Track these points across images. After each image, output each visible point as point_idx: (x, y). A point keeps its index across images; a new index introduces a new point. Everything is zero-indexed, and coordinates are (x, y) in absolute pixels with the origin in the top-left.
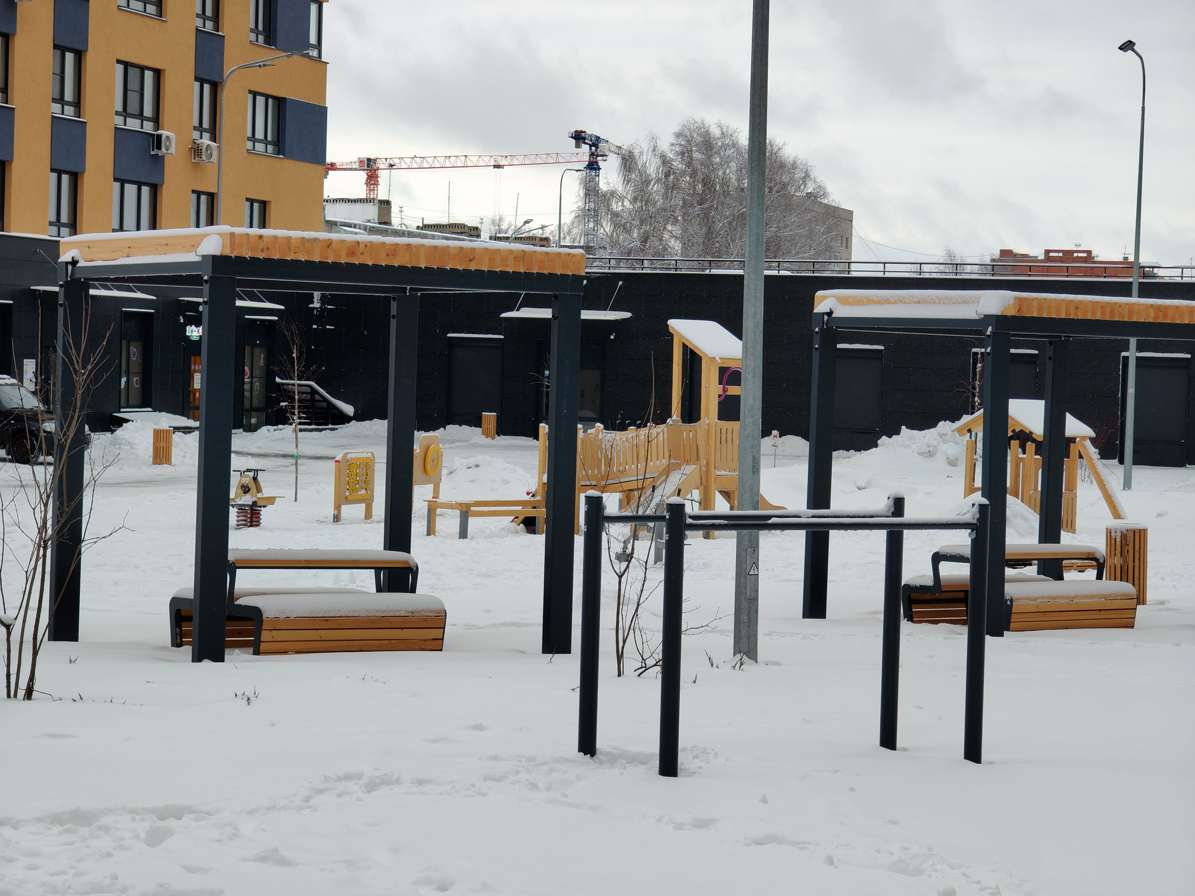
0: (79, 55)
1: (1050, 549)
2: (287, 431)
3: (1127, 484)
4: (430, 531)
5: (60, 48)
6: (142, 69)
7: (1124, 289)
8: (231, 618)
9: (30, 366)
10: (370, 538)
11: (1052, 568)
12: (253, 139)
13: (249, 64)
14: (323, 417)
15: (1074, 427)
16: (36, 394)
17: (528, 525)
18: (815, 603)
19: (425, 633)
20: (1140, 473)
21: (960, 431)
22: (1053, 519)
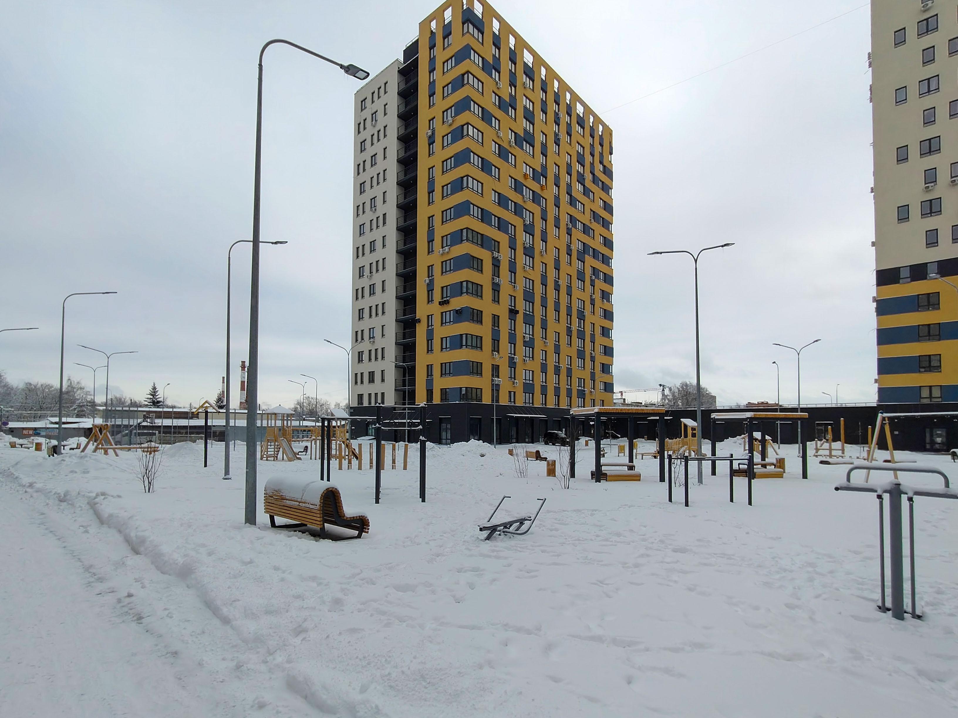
0: (571, 377)
1: (763, 462)
2: (609, 440)
3: (779, 448)
4: (636, 458)
5: (568, 376)
6: (581, 379)
7: (775, 410)
8: (602, 475)
9: (564, 430)
10: (626, 460)
11: (764, 466)
12: (601, 389)
13: (600, 377)
14: (615, 437)
15: (767, 437)
16: (565, 434)
17: (655, 457)
18: (714, 473)
19: (637, 478)
20: (781, 445)
21: (742, 438)
22: (764, 456)
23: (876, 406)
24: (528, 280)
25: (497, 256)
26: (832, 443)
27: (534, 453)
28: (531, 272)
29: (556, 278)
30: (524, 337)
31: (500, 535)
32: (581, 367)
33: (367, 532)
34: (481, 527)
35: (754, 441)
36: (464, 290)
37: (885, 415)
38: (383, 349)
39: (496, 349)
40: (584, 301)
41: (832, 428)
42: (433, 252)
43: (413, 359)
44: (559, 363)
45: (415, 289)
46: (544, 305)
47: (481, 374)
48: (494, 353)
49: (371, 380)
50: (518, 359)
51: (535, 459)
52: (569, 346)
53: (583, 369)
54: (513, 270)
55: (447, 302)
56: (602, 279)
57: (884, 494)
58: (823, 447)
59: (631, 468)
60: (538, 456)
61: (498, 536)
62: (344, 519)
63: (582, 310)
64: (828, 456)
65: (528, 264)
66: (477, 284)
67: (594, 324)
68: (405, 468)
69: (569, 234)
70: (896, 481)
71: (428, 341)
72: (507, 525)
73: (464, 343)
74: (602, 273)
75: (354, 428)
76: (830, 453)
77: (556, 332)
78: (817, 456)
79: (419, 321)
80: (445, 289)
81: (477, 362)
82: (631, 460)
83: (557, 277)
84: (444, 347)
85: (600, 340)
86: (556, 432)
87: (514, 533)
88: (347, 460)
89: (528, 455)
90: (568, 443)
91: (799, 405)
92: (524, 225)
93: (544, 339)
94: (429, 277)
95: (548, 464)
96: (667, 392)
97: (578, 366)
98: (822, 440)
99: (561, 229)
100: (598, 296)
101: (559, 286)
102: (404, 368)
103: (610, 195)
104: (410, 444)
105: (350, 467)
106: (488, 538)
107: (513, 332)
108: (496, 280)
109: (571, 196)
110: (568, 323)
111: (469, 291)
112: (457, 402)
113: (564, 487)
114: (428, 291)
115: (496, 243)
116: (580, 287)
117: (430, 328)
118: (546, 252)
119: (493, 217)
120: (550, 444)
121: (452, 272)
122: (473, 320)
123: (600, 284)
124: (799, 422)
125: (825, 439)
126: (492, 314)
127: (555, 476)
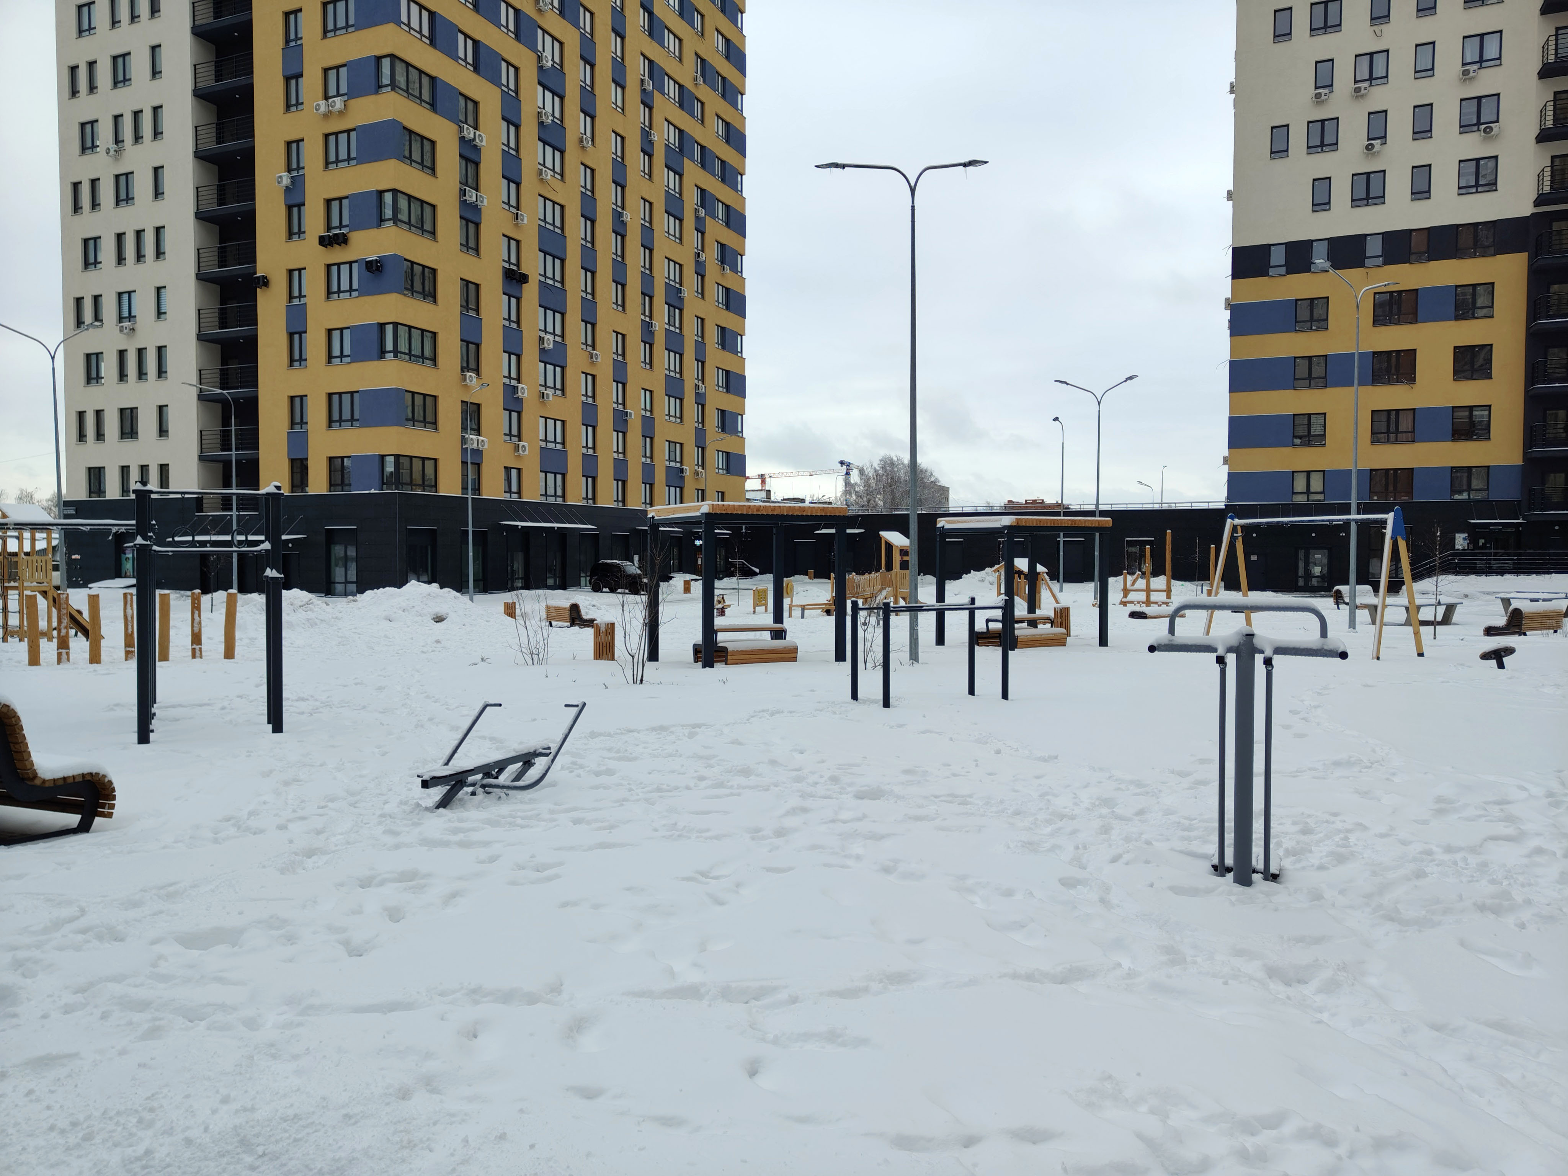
0: (652, 439)
1: (1032, 616)
2: (735, 579)
3: (1061, 590)
4: (790, 616)
5: (645, 437)
6: (676, 443)
7: (1058, 514)
8: (716, 651)
9: (636, 558)
10: (768, 619)
11: (1033, 623)
12: (718, 468)
13: (716, 440)
14: (747, 574)
15: (1040, 568)
16: (639, 568)
17: (828, 612)
18: (940, 639)
19: (790, 655)
20: (1066, 586)
21: (994, 571)
22: (1033, 605)
23: (1224, 507)
24: (549, 204)
25: (472, 136)
26: (1152, 579)
27: (564, 609)
28: (557, 184)
29: (616, 204)
30: (541, 339)
31: (473, 794)
32: (675, 416)
33: (110, 815)
34: (425, 778)
35: (1016, 576)
36: (388, 213)
37: (1237, 521)
38: (160, 350)
39: (472, 365)
40: (681, 266)
41: (1152, 550)
42: (300, 107)
43: (251, 378)
44: (624, 404)
45: (252, 197)
46: (590, 270)
47: (435, 424)
48: (468, 374)
49: (127, 429)
50: (525, 391)
51: (569, 624)
52: (648, 366)
53: (678, 420)
54: (512, 178)
55: (341, 240)
56: (720, 217)
57: (1228, 654)
58: (1136, 586)
59: (779, 634)
60: (575, 617)
61: (469, 797)
62: (35, 786)
63: (677, 286)
64: (1143, 603)
65: (549, 164)
66: (422, 202)
67: (702, 320)
68: (229, 653)
69: (648, 104)
70: (1247, 630)
71: (291, 335)
72: (492, 770)
73: (389, 346)
74: (720, 204)
75: (77, 557)
76: (1148, 596)
77: (617, 333)
78: (1124, 604)
79: (265, 282)
80: (335, 205)
81: (425, 395)
82: (778, 617)
83: (619, 203)
84: (336, 352)
85: (715, 356)
86: (617, 562)
87: (508, 788)
88: (55, 640)
89: (552, 616)
90: (645, 588)
91: (1097, 504)
92: (541, 68)
93: (590, 349)
94: (289, 170)
95: (598, 633)
96: (855, 477)
97: (669, 415)
98: (1134, 573)
99: (627, 90)
100: (711, 256)
101: (624, 224)
102: (223, 402)
103: (740, 25)
104: (241, 598)
105: (64, 656)
106: (444, 803)
107: (514, 326)
108: (471, 197)
109: (651, 14)
110: (644, 314)
111: (400, 217)
112: (373, 491)
113: (631, 681)
114: (289, 208)
115: (470, 105)
116: (672, 232)
117: (296, 302)
118: (593, 140)
119: (461, 38)
120: (604, 590)
121: (353, 163)
122: (412, 290)
123: (716, 230)
124: (1097, 534)
125: (1140, 570)
126: (461, 279)
127: (613, 659)
